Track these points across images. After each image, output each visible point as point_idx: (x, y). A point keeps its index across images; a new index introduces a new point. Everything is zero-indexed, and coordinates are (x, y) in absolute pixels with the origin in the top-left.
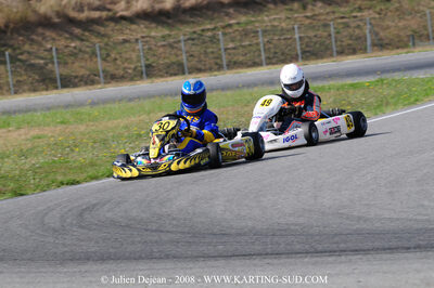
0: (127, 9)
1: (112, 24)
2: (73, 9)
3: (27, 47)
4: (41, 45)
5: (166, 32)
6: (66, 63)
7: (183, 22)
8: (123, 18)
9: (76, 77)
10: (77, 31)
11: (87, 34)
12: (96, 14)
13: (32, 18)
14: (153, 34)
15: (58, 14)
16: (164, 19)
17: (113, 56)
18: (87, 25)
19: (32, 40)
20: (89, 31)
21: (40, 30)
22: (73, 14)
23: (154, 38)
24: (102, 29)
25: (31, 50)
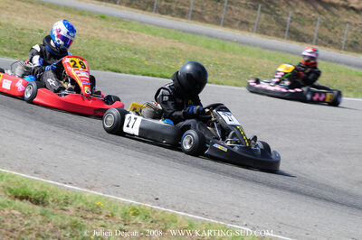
0: (358, 3)
1: (344, 10)
3: (284, 7)
4: (293, 8)
8: (353, 8)
9: (307, 35)
10: (320, 7)
11: (325, 11)
17: (336, 29)
18: (328, 5)
19: (289, 4)
20: (328, 10)
24: (336, 11)
25: (286, 10)
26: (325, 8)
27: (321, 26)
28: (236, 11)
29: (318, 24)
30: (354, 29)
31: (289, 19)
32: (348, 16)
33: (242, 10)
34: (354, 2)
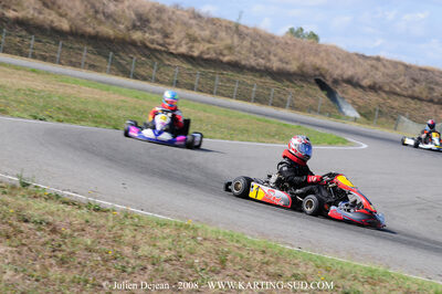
26: (151, 53)
27: (149, 68)
32: (168, 60)
34: (172, 48)
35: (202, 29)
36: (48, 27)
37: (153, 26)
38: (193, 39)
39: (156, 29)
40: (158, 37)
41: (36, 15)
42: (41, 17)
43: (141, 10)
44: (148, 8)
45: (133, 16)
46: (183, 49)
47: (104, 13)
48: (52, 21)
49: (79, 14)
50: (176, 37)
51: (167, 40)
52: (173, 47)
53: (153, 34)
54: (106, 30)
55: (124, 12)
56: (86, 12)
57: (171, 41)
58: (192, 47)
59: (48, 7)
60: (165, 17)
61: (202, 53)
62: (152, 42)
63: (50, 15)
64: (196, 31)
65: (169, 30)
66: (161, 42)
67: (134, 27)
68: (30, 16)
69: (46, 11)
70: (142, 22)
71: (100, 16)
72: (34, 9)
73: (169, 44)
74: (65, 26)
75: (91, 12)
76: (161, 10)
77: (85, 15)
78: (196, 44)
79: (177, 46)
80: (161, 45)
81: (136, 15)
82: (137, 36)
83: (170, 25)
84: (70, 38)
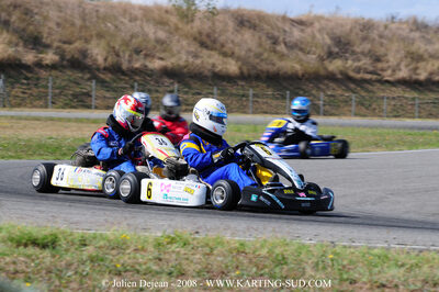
0: (392, 76)
1: (378, 85)
2: (354, 70)
3: (314, 92)
4: (323, 91)
5: (416, 95)
6: (339, 106)
7: (431, 91)
8: (387, 81)
10: (352, 86)
11: (359, 89)
12: (368, 76)
13: (322, 72)
14: (406, 95)
15: (341, 73)
16: (417, 86)
17: (374, 106)
18: (361, 83)
19: (319, 88)
20: (362, 88)
21: (326, 82)
22: (352, 74)
23: (406, 98)
24: (370, 87)
25: (316, 94)
26: (358, 85)
27: (357, 105)
28: (264, 103)
29: (354, 104)
30: (393, 103)
31: (321, 102)
33: (269, 101)
34: (387, 75)
35: (429, 42)
36: (209, 74)
37: (358, 50)
38: (417, 58)
39: (363, 53)
40: (365, 62)
41: (191, 60)
42: (198, 62)
43: (338, 32)
44: (348, 27)
45: (328, 41)
46: (403, 73)
47: (285, 44)
48: (214, 65)
49: (250, 50)
50: (392, 59)
51: (380, 65)
52: (389, 72)
53: (359, 61)
54: (291, 64)
55: (314, 37)
56: (260, 45)
57: (384, 65)
58: (416, 68)
59: (207, 47)
60: (374, 35)
61: (431, 74)
62: (358, 70)
63: (209, 57)
64: (420, 46)
65: (381, 51)
66: (371, 69)
67: (331, 55)
68: (182, 63)
69: (205, 52)
70: (341, 45)
71: (281, 48)
72: (188, 53)
73: (383, 70)
74: (232, 67)
75: (268, 44)
76: (367, 27)
77: (260, 50)
78: (421, 65)
79: (394, 71)
80: (370, 73)
81: (332, 39)
82: (335, 66)
83: (382, 45)
84: (240, 83)
